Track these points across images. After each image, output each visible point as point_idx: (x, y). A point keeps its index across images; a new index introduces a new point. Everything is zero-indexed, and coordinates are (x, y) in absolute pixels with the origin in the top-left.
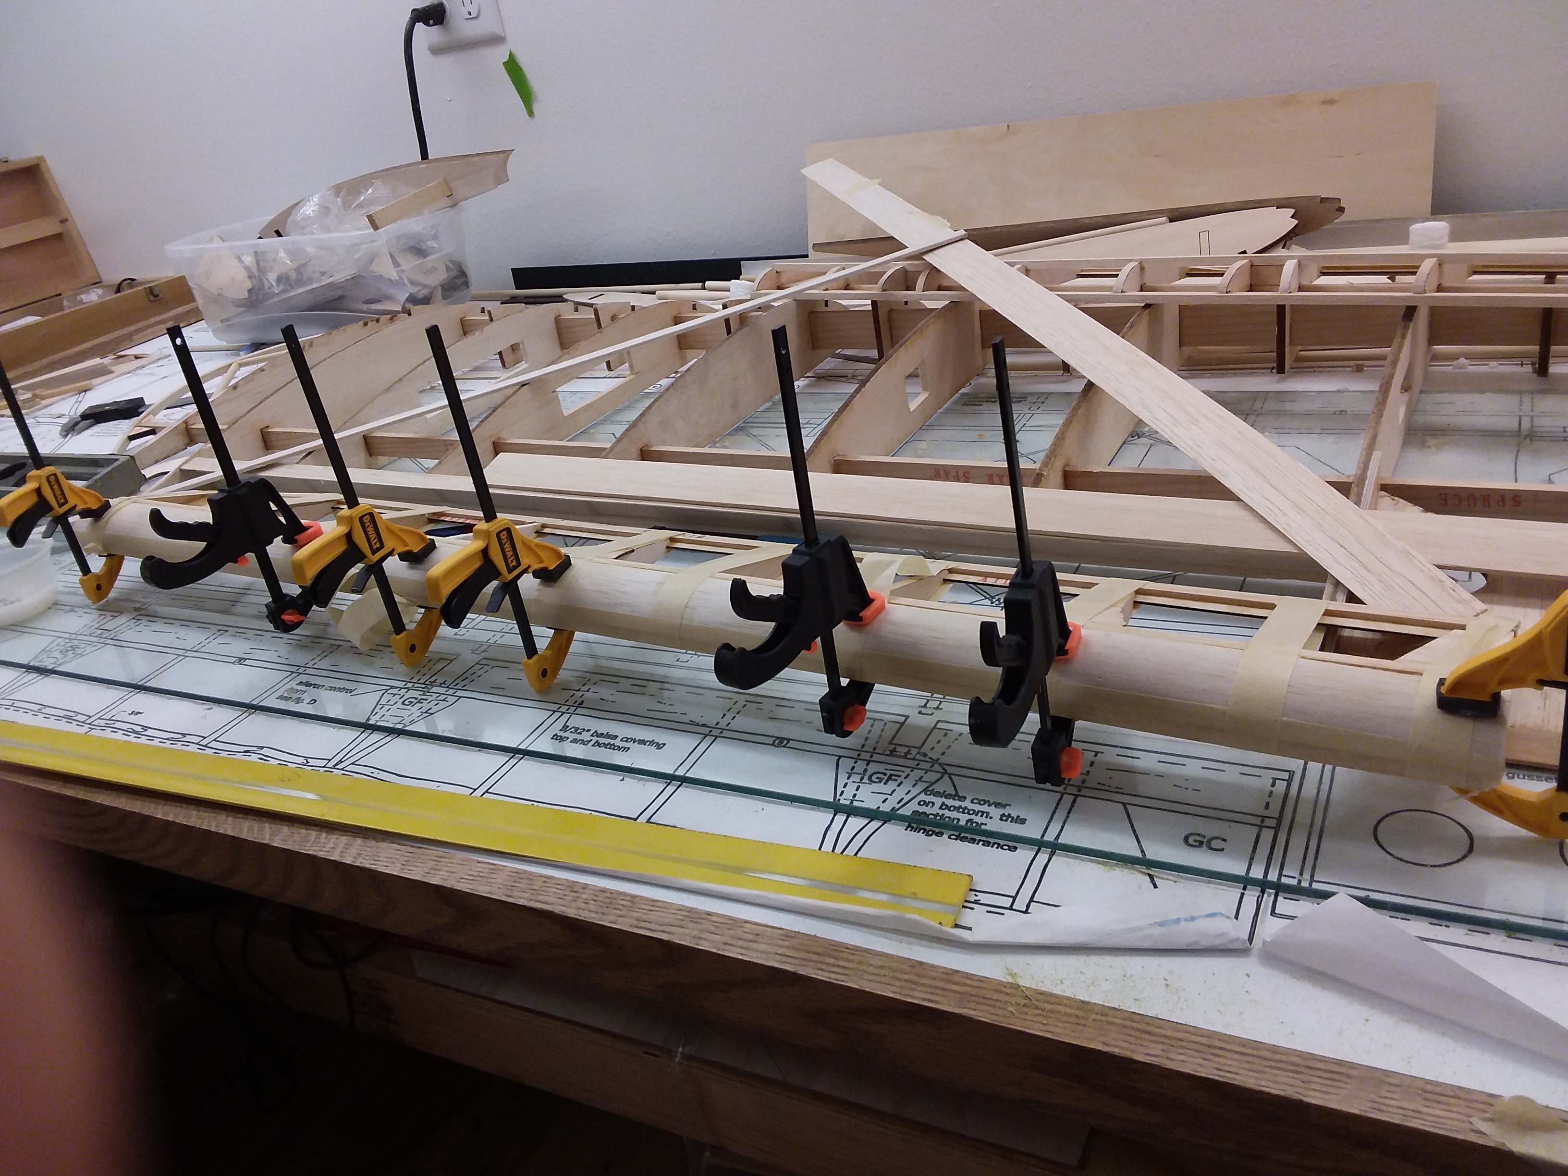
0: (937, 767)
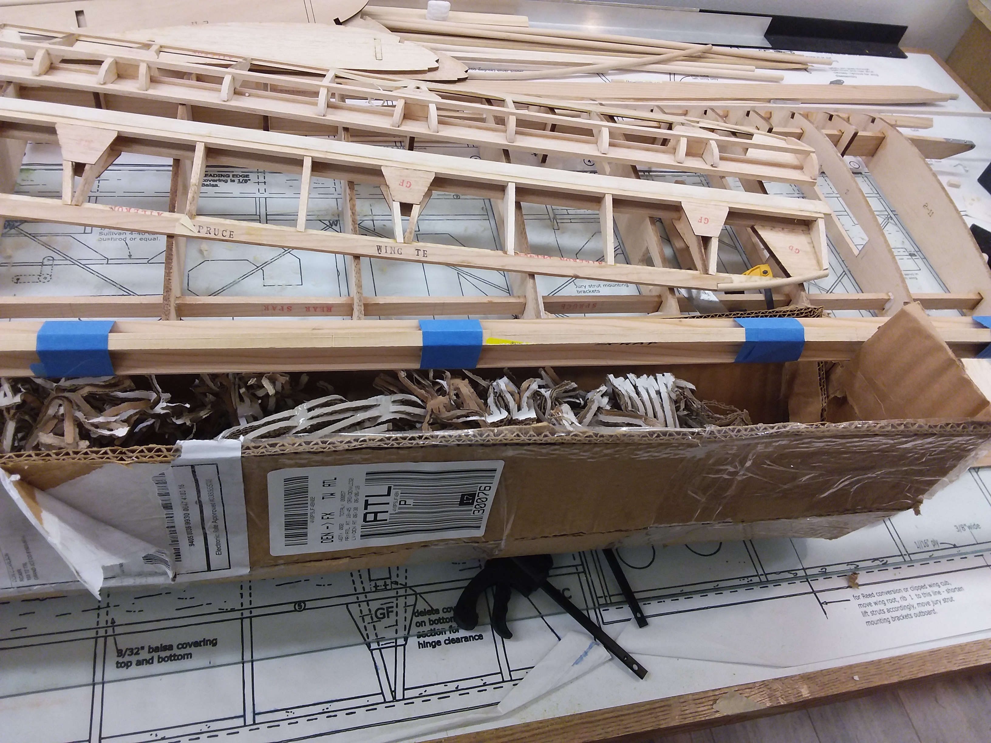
0: (409, 592)
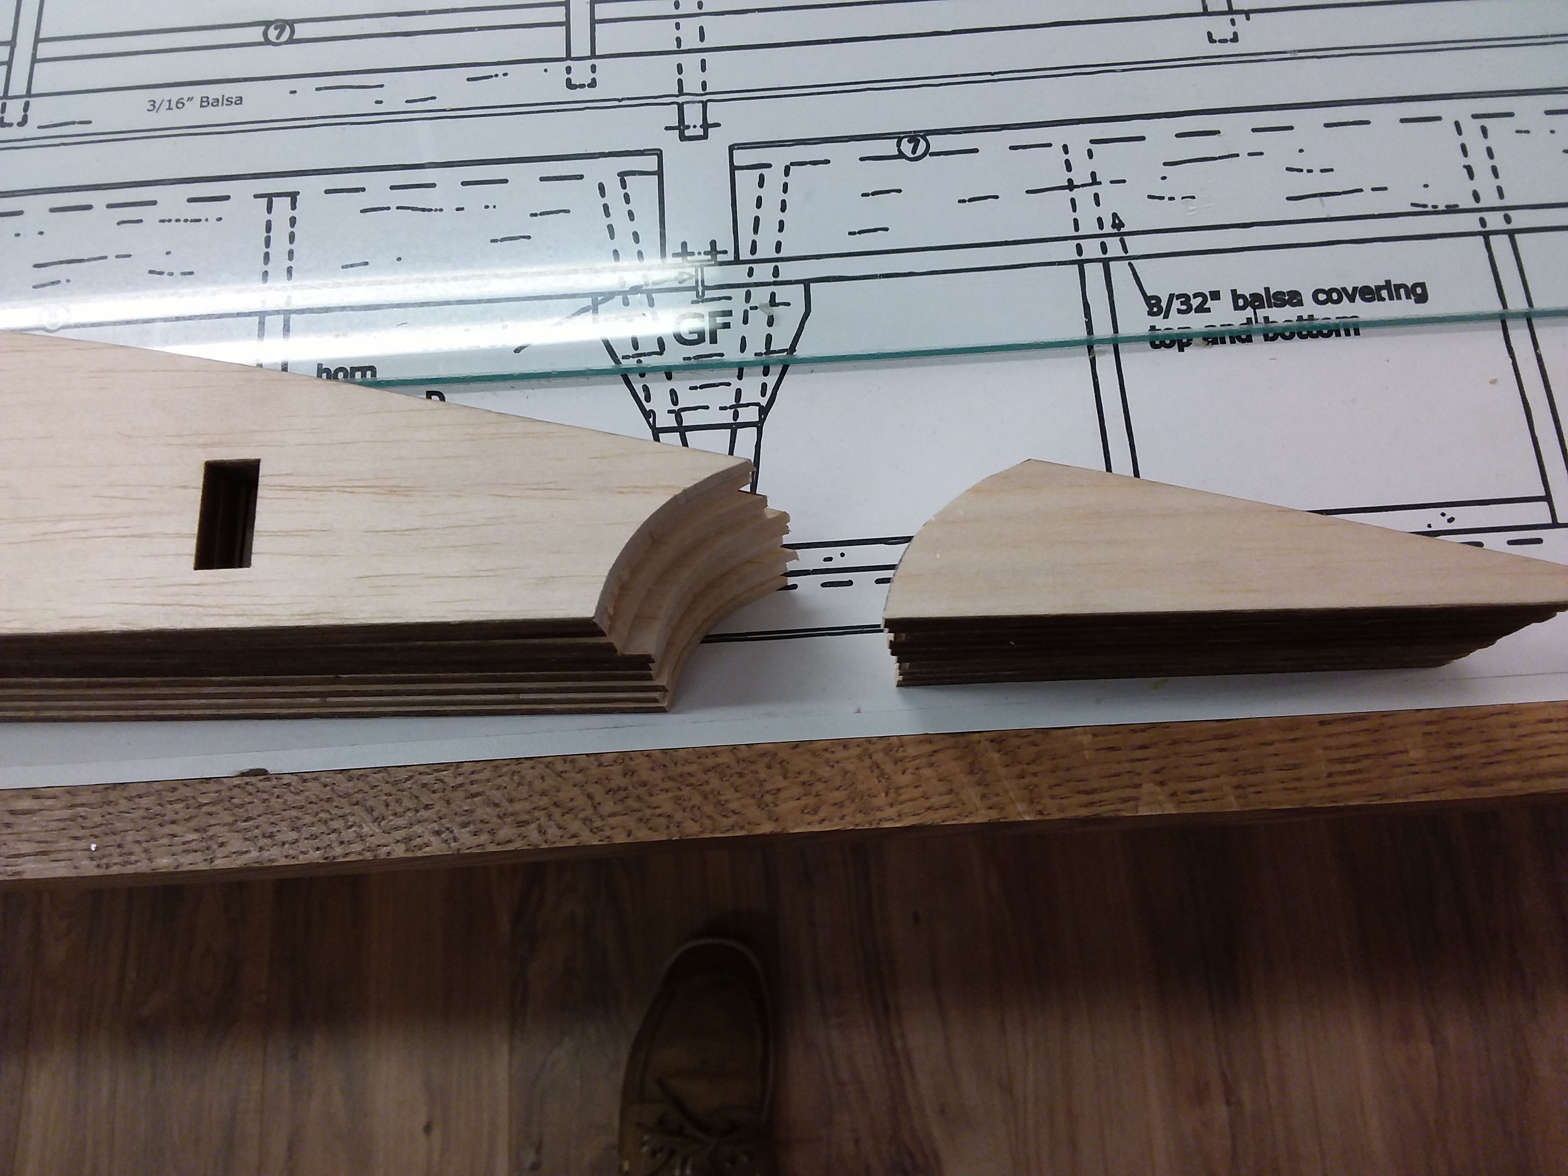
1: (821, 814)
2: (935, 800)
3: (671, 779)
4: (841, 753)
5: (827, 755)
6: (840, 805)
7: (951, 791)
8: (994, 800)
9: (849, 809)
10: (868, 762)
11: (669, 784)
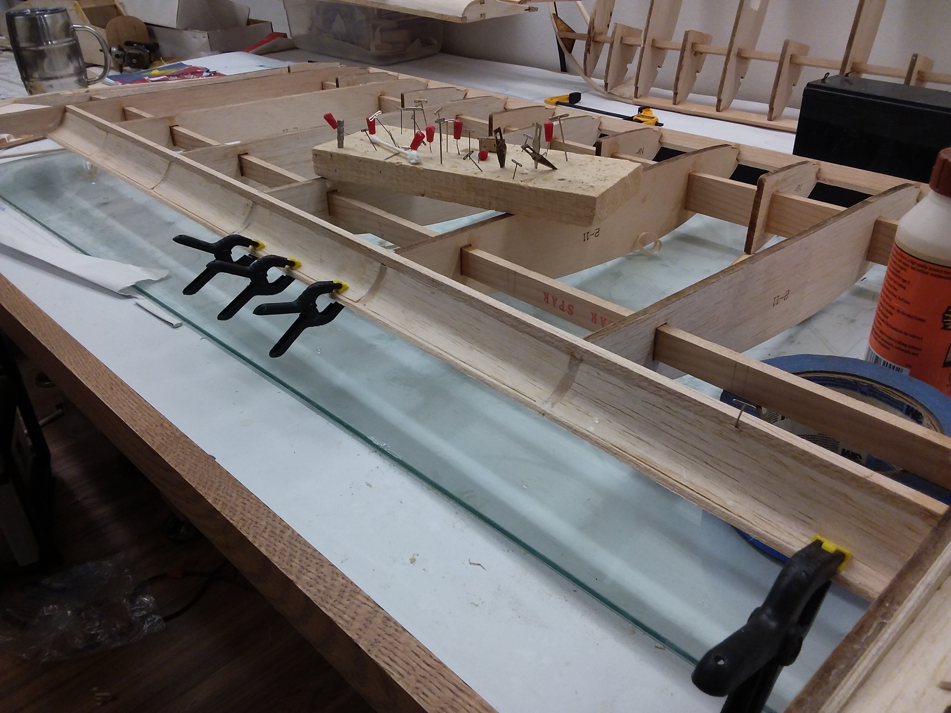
1: (311, 588)
2: (345, 616)
3: (290, 543)
4: (340, 579)
5: (335, 575)
6: (319, 591)
7: (353, 618)
8: (361, 633)
9: (321, 595)
10: (343, 588)
11: (288, 544)
